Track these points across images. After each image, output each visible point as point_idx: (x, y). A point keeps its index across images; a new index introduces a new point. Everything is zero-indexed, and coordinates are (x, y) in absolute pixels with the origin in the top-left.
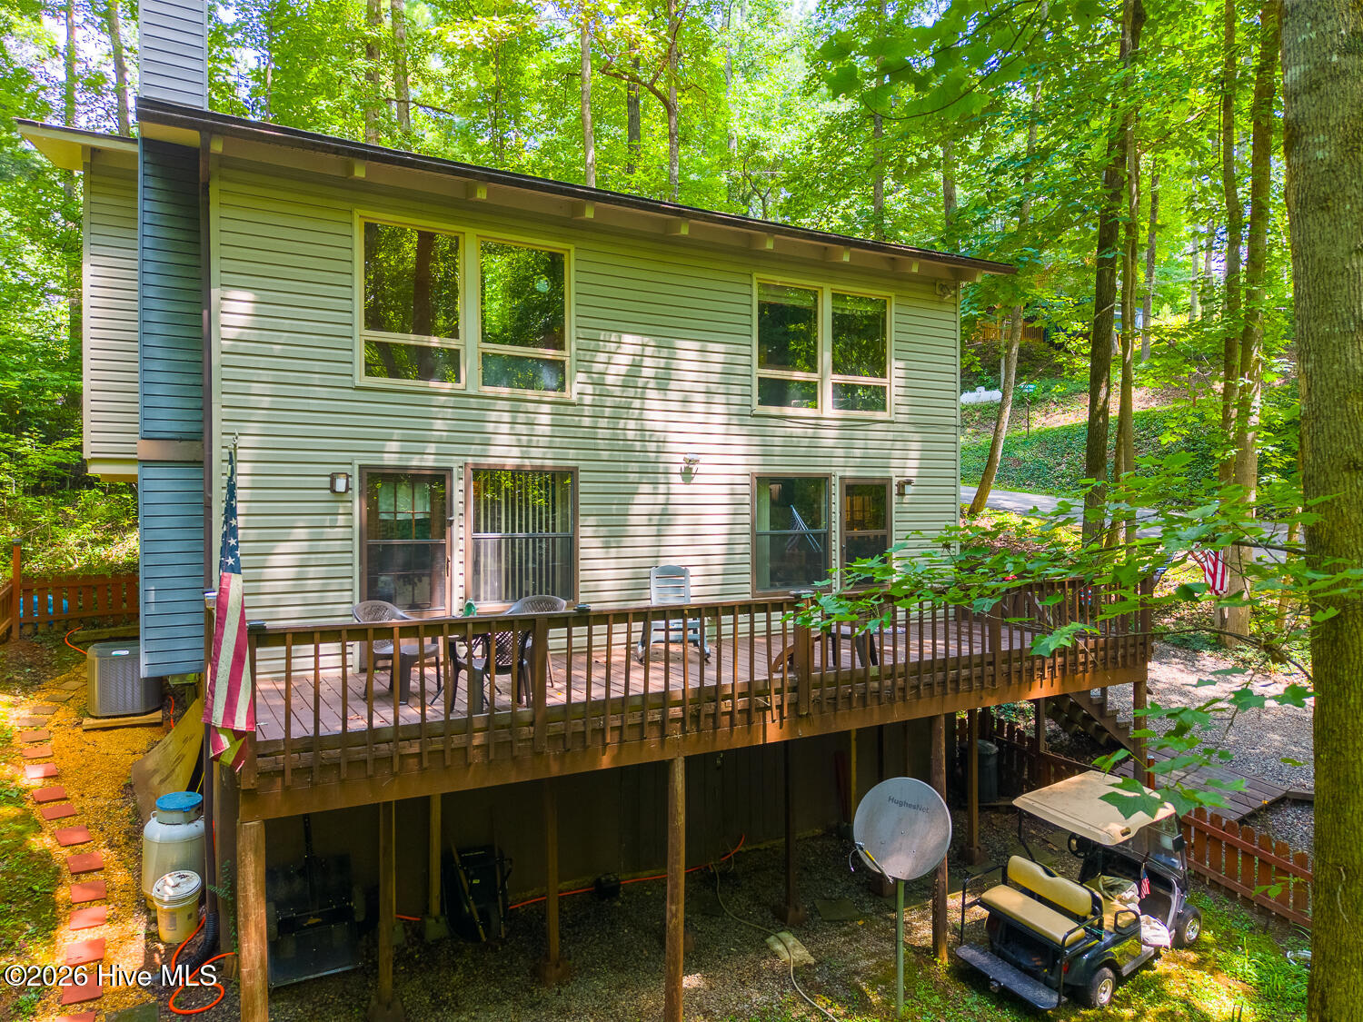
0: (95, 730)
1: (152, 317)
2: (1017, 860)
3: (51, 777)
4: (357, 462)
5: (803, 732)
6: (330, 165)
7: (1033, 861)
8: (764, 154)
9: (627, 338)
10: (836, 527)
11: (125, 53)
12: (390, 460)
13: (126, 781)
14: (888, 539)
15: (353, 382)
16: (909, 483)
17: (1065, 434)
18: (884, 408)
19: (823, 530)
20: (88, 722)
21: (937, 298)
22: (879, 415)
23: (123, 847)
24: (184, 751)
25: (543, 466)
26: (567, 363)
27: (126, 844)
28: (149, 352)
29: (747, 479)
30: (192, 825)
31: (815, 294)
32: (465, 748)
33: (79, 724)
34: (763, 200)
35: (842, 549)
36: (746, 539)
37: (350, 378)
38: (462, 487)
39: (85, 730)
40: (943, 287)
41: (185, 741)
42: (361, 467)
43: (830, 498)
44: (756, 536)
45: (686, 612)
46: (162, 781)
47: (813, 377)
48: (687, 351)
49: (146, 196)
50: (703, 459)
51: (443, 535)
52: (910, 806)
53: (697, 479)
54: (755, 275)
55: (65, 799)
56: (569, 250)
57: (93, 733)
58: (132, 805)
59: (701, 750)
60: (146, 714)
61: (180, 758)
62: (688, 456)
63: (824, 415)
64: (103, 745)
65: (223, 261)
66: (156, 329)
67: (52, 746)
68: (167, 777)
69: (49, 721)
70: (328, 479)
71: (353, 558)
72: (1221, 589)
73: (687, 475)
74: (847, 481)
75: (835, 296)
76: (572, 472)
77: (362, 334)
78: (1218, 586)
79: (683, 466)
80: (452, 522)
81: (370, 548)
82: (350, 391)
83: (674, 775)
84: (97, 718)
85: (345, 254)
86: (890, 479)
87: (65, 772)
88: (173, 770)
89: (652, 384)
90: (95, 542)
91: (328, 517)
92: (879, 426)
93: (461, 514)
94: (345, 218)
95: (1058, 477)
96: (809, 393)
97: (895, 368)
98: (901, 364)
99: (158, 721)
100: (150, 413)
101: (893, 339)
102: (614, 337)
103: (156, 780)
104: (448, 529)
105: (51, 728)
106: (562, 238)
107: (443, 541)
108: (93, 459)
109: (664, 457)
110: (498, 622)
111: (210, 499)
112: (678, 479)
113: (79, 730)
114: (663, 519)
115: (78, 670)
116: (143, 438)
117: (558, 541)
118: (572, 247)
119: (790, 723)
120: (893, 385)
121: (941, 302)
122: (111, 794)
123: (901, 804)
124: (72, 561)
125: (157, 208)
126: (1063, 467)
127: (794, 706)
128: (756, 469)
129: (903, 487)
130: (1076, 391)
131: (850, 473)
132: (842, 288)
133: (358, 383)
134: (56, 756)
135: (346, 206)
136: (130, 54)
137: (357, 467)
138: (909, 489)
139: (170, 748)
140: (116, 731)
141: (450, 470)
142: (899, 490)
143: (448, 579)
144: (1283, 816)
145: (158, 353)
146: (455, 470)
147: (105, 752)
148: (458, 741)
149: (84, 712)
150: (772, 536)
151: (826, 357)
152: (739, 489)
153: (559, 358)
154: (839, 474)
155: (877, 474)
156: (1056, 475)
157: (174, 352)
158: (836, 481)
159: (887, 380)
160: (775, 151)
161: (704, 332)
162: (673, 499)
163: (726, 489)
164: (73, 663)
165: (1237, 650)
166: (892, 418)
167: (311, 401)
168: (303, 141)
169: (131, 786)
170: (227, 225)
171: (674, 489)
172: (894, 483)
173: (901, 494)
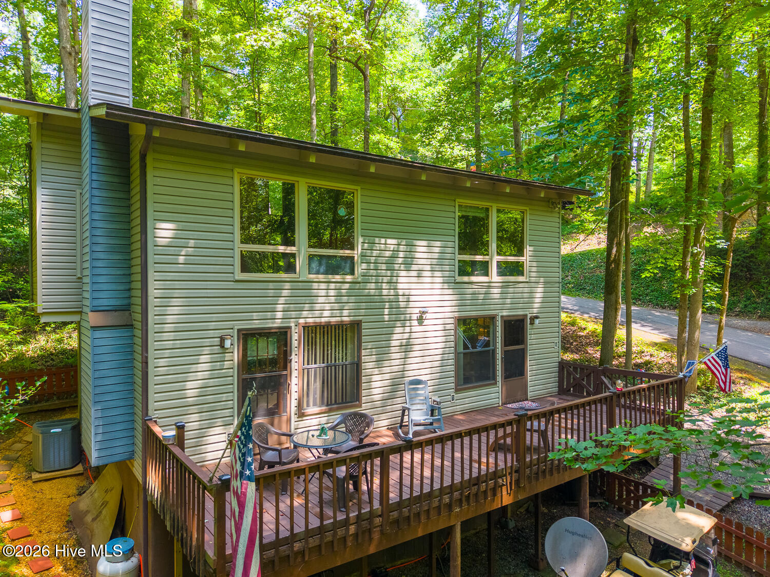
0: (40, 481)
1: (98, 232)
2: (627, 555)
3: (18, 519)
4: (236, 328)
5: (520, 497)
6: (222, 142)
7: (636, 555)
8: (402, 95)
9: (389, 241)
10: (499, 345)
11: (29, 29)
12: (256, 324)
13: (68, 518)
14: (525, 350)
15: (234, 277)
16: (537, 317)
17: (569, 259)
18: (523, 275)
19: (491, 348)
20: (36, 476)
21: (550, 209)
22: (521, 279)
23: (74, 570)
24: (107, 499)
25: (342, 321)
26: (356, 258)
27: (76, 566)
28: (96, 255)
29: (452, 321)
30: (130, 561)
31: (487, 210)
32: (345, 537)
33: (30, 478)
34: (398, 119)
35: (502, 358)
36: (452, 356)
37: (232, 275)
38: (296, 338)
39: (34, 482)
40: (553, 203)
41: (106, 491)
42: (239, 330)
43: (496, 329)
44: (457, 353)
45: (463, 434)
46: (94, 520)
47: (487, 258)
48: (421, 247)
49: (93, 155)
50: (430, 310)
51: (285, 368)
52: (579, 535)
53: (426, 322)
54: (457, 200)
55: (30, 536)
56: (357, 190)
57: (39, 484)
58: (75, 536)
59: (470, 516)
60: (72, 468)
61: (105, 504)
62: (421, 309)
63: (493, 281)
64: (48, 492)
65: (155, 204)
66: (100, 240)
67: (14, 495)
68: (97, 516)
69: (8, 476)
70: (219, 339)
71: (233, 388)
72: (729, 390)
73: (421, 320)
74: (505, 318)
75: (499, 211)
76: (358, 324)
77: (239, 248)
78: (727, 389)
79: (418, 315)
80: (291, 360)
81: (244, 380)
82: (233, 283)
83: (455, 533)
84: (41, 473)
85: (229, 197)
86: (526, 315)
87: (26, 514)
88: (101, 512)
89: (402, 267)
90: (19, 343)
91: (219, 363)
92: (521, 285)
93: (296, 355)
94: (230, 174)
95: (567, 284)
96: (484, 268)
97: (528, 250)
98: (531, 248)
99: (81, 472)
100: (96, 295)
101: (528, 234)
102: (383, 241)
103: (89, 518)
104: (289, 364)
105: (11, 481)
106: (353, 182)
107: (285, 373)
108: (44, 313)
109: (409, 310)
110: (363, 456)
111: (147, 357)
112: (415, 323)
113: (30, 482)
114: (407, 347)
115: (20, 435)
116: (92, 311)
117: (348, 367)
118: (359, 188)
119: (514, 492)
120: (528, 260)
121: (552, 212)
122: (59, 529)
123: (573, 534)
124: (4, 356)
125: (100, 162)
126: (569, 278)
127: (518, 482)
128: (456, 314)
129: (534, 320)
130: (570, 233)
131: (505, 313)
132: (502, 206)
133: (237, 278)
134: (18, 503)
135: (229, 166)
136: (32, 30)
137: (236, 331)
138: (537, 321)
139: (96, 495)
140: (54, 481)
141: (290, 328)
142: (531, 322)
143: (288, 395)
144: (742, 505)
145: (102, 256)
146: (293, 328)
147: (50, 497)
148: (340, 532)
149: (31, 469)
150: (464, 354)
151: (493, 246)
152: (448, 327)
153: (351, 255)
154: (500, 314)
155: (520, 313)
156: (565, 282)
157: (111, 254)
158: (499, 319)
159: (525, 258)
160: (408, 94)
161: (429, 234)
162: (414, 335)
163: (441, 327)
164: (16, 430)
165: (691, 396)
166: (527, 280)
167: (208, 291)
168: (210, 130)
169: (71, 522)
170: (159, 181)
171: (414, 329)
172: (528, 318)
173: (532, 323)
